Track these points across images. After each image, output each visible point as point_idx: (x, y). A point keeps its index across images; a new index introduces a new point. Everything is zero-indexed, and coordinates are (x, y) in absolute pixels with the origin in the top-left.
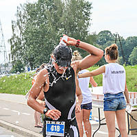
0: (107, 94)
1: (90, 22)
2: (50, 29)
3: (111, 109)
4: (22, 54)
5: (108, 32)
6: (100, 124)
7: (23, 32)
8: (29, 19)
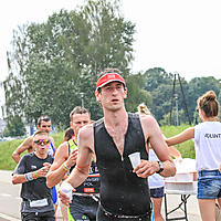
0: (202, 172)
4: (22, 106)
7: (25, 70)
8: (33, 50)
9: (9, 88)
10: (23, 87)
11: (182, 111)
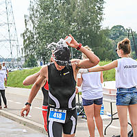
0: (120, 89)
1: (103, 16)
2: (63, 23)
3: (124, 104)
5: (121, 26)
6: (112, 119)
7: (36, 26)
8: (42, 14)
9: (26, 38)
10: (35, 37)
11: (134, 52)
